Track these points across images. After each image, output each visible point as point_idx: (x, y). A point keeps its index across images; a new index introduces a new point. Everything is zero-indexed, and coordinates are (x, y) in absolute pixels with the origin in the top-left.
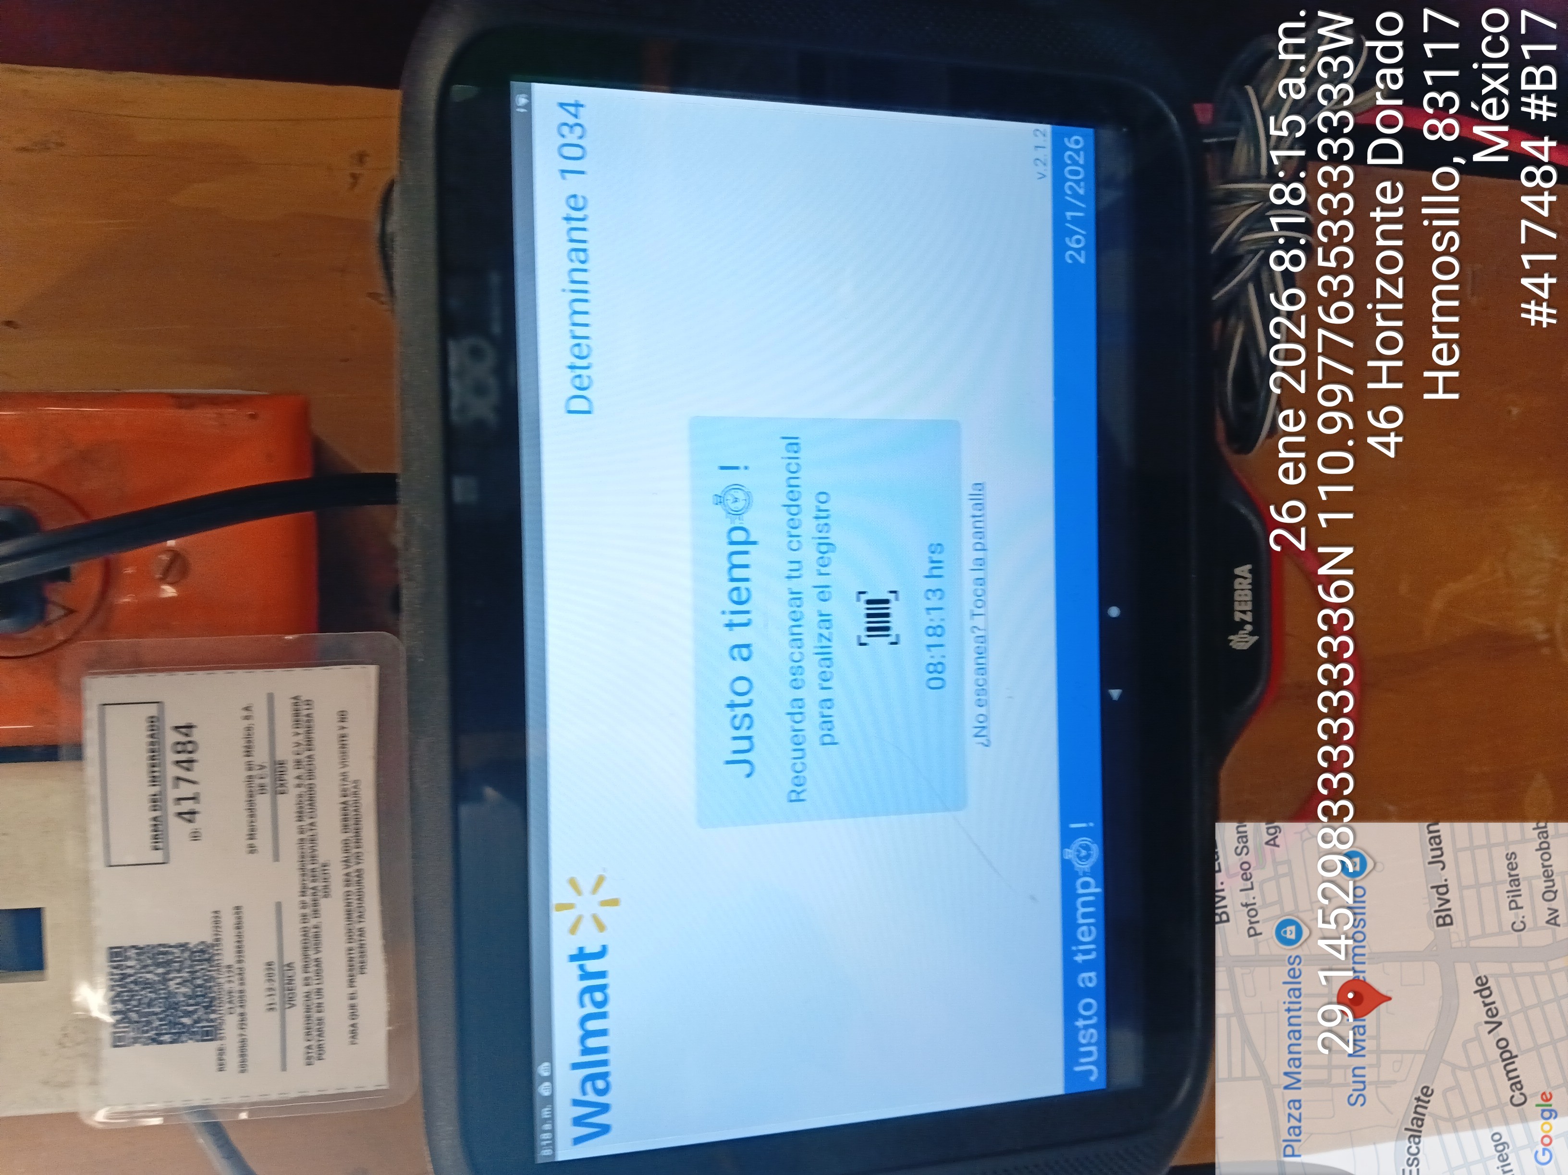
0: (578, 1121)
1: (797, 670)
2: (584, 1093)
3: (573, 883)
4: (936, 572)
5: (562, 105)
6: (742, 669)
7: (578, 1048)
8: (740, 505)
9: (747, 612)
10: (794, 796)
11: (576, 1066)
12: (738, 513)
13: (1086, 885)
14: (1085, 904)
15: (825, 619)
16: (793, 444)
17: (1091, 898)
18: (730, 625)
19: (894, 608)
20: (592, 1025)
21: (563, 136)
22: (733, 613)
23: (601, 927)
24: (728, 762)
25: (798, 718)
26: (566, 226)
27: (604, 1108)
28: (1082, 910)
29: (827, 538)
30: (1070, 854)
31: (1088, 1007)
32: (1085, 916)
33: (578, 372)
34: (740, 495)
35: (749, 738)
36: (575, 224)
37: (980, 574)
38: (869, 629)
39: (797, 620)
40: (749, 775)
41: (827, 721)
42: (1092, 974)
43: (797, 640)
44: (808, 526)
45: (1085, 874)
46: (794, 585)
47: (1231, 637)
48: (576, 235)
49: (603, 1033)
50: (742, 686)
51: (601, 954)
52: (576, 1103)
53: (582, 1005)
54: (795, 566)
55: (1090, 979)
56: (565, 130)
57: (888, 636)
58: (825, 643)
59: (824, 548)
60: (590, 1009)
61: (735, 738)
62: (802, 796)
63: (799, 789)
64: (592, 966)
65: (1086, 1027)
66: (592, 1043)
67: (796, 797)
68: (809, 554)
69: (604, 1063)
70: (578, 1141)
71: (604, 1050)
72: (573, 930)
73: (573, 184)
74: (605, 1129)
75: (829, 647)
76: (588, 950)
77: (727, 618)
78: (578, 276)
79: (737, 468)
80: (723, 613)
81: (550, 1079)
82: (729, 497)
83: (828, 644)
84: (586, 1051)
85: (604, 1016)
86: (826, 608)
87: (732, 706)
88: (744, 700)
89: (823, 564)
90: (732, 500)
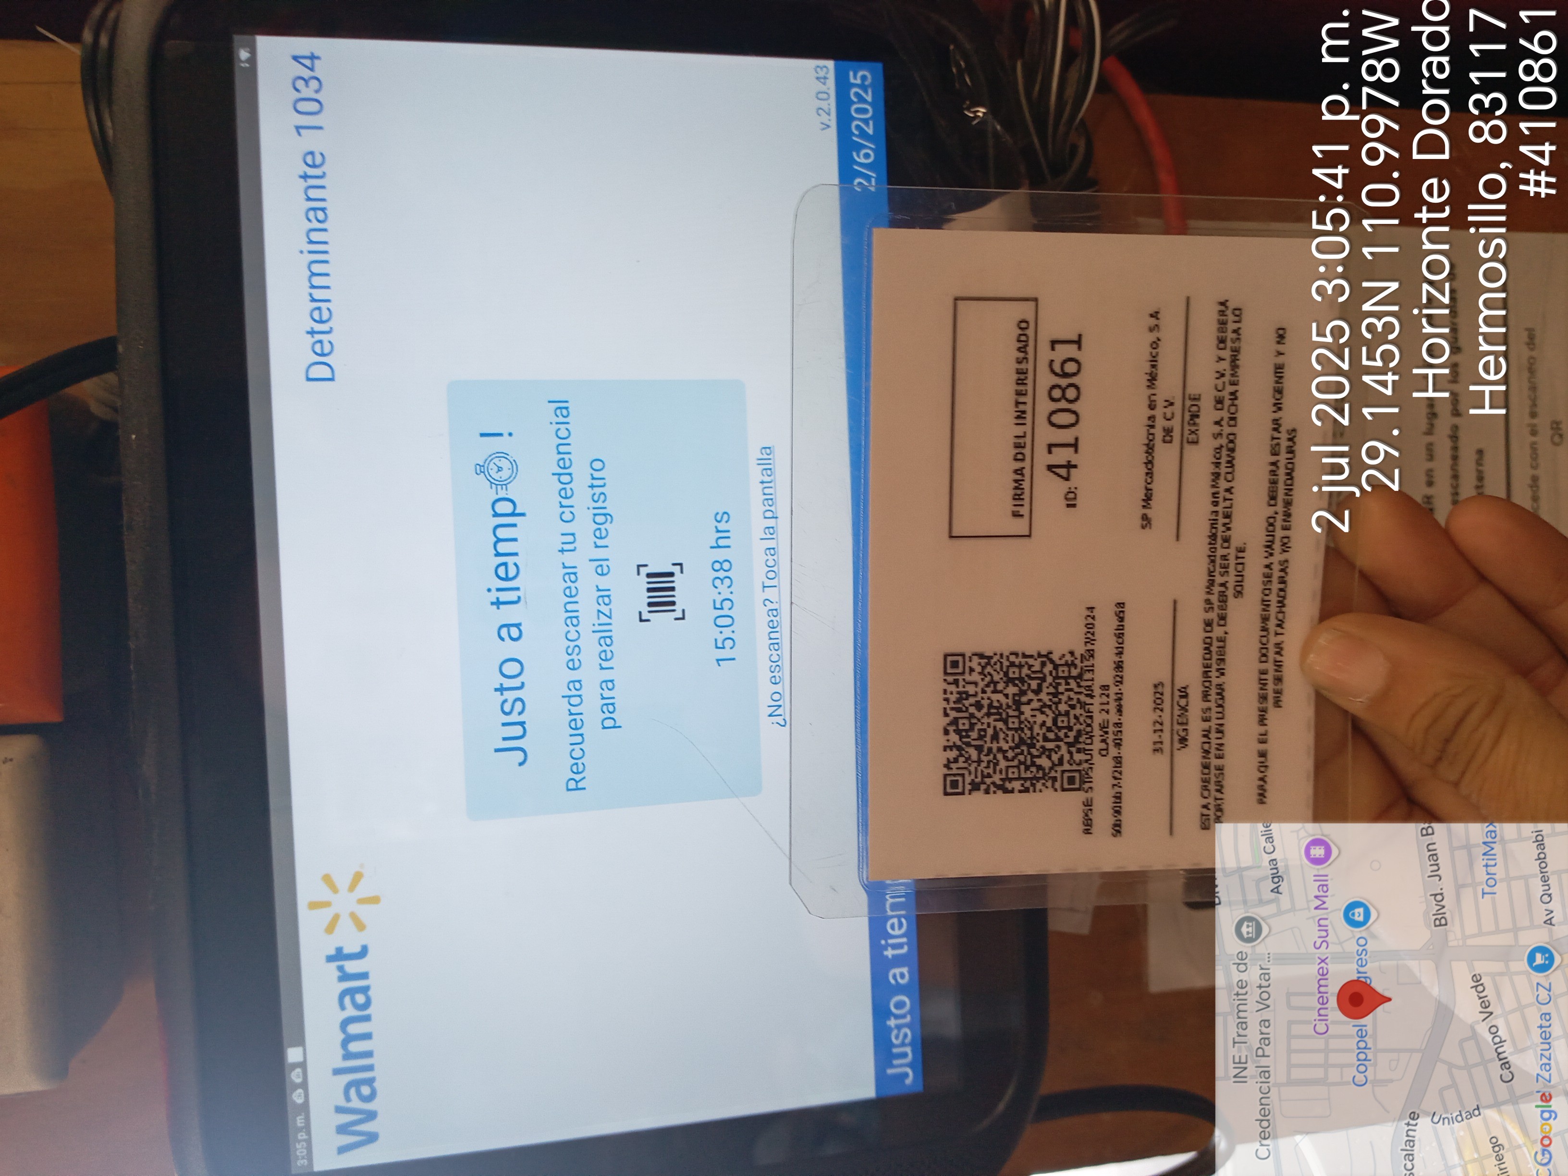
0: (342, 1129)
1: (573, 649)
2: (348, 1099)
3: (328, 879)
4: (722, 542)
5: (296, 58)
6: (510, 649)
7: (340, 1052)
8: (505, 474)
9: (516, 589)
10: (572, 785)
11: (337, 1072)
12: (504, 484)
14: (894, 895)
15: (604, 596)
16: (562, 408)
18: (498, 603)
19: (678, 581)
20: (353, 1029)
21: (297, 90)
22: (498, 590)
23: (360, 926)
24: (497, 750)
25: (575, 701)
26: (303, 184)
27: (371, 1116)
28: (891, 902)
31: (900, 1005)
32: (895, 907)
33: (318, 337)
34: (504, 464)
35: (522, 724)
36: (311, 182)
37: (771, 544)
38: (650, 604)
39: (571, 595)
40: (521, 764)
41: (609, 706)
42: (905, 970)
43: (573, 619)
44: (582, 498)
46: (569, 559)
48: (314, 193)
49: (367, 1036)
50: (511, 668)
51: (363, 953)
52: (339, 1110)
53: (342, 1007)
54: (570, 539)
55: (903, 975)
56: (300, 84)
57: (674, 611)
58: (604, 620)
59: (600, 519)
60: (351, 1012)
61: (505, 724)
62: (580, 785)
63: (578, 777)
64: (352, 967)
65: (900, 1027)
66: (354, 1047)
67: (575, 785)
68: (583, 527)
69: (370, 1068)
70: (342, 1150)
71: (369, 1054)
72: (330, 929)
73: (311, 140)
74: (372, 1138)
75: (610, 624)
76: (346, 951)
77: (494, 596)
78: (315, 236)
79: (501, 435)
80: (489, 590)
81: (304, 1085)
82: (492, 465)
83: (607, 620)
84: (348, 1056)
85: (367, 1018)
86: (603, 582)
87: (501, 689)
88: (516, 683)
89: (600, 535)
90: (496, 469)
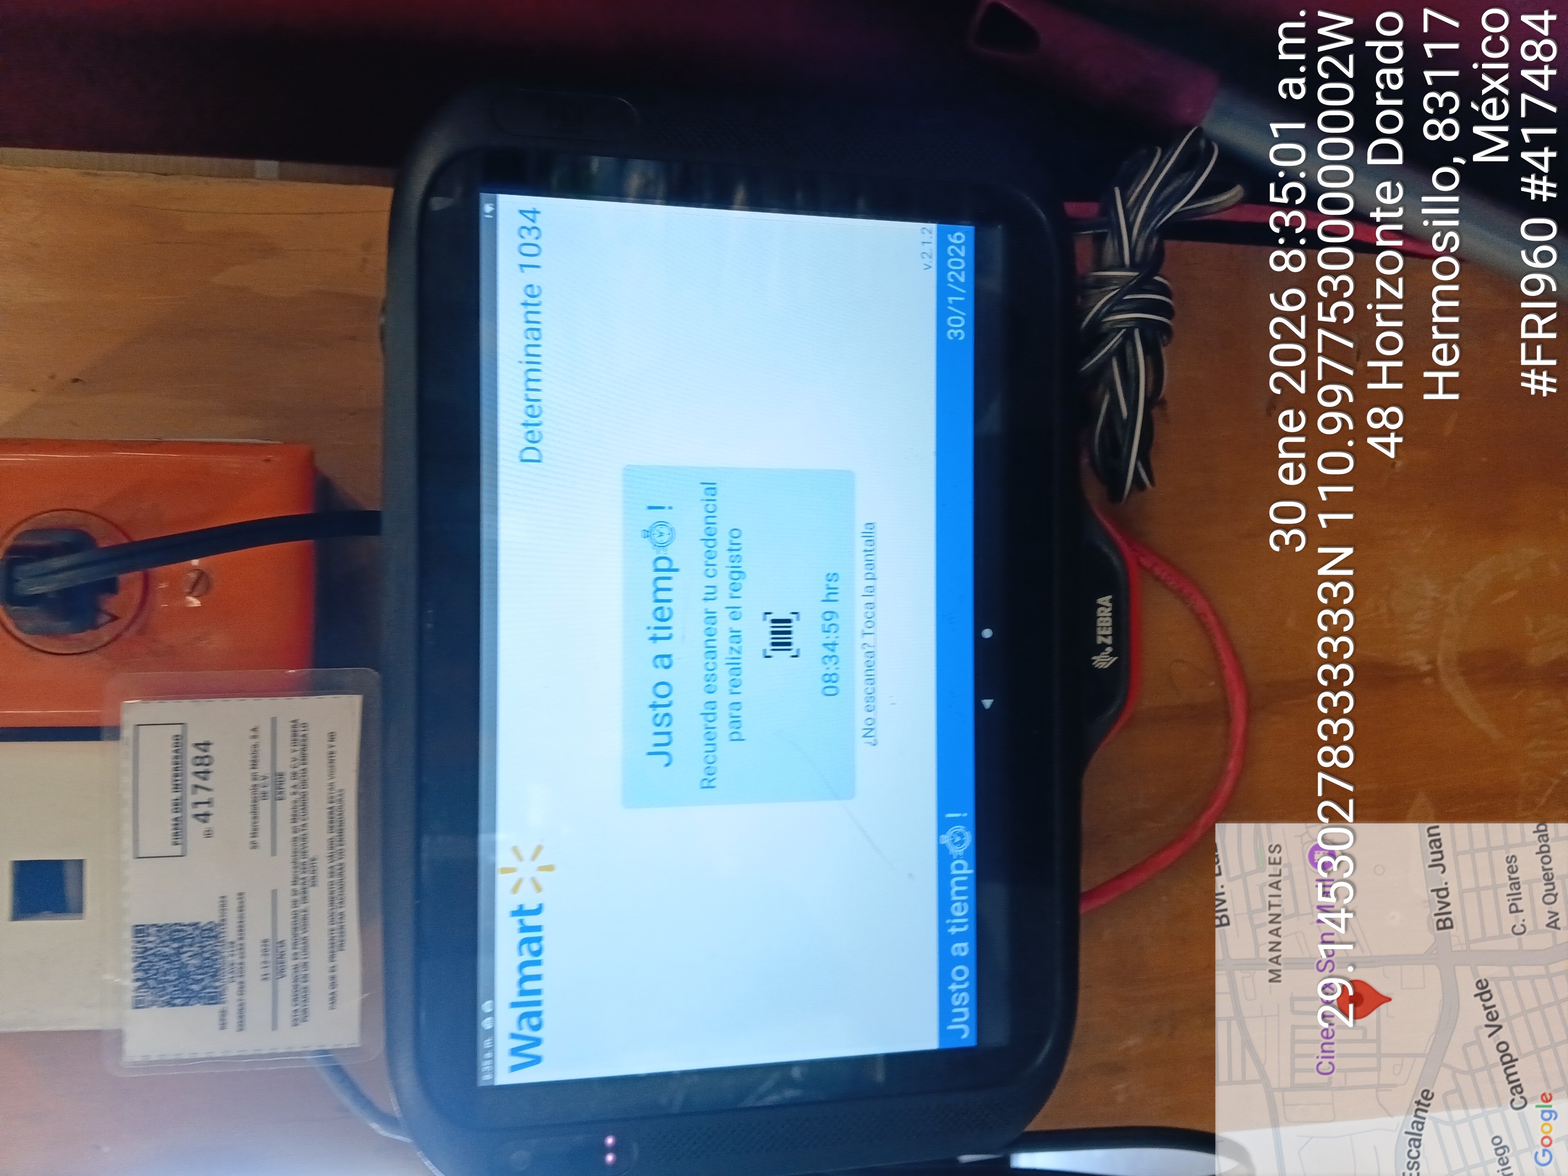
0: (515, 1052)
1: (711, 677)
2: (520, 1028)
3: (515, 850)
4: (831, 597)
5: (522, 212)
6: (662, 675)
7: (517, 990)
8: (665, 538)
9: (669, 628)
10: (705, 784)
11: (514, 1005)
12: (663, 546)
13: (960, 867)
14: (958, 884)
15: (736, 635)
16: (711, 488)
17: (964, 878)
18: (654, 639)
19: (795, 626)
20: (529, 971)
21: (522, 238)
22: (657, 628)
23: (538, 889)
24: (650, 754)
25: (710, 717)
26: (522, 312)
27: (537, 1042)
28: (956, 889)
29: (739, 567)
30: (946, 839)
31: (960, 973)
32: (958, 893)
33: (530, 428)
34: (664, 530)
35: (668, 733)
36: (530, 308)
37: (870, 600)
38: (774, 644)
39: (711, 635)
40: (667, 765)
41: (736, 721)
42: (965, 945)
43: (711, 652)
44: (723, 559)
45: (958, 858)
46: (711, 606)
47: (1094, 658)
48: (531, 317)
49: (538, 977)
50: (662, 690)
51: (538, 911)
52: (514, 1036)
53: (521, 953)
54: (711, 590)
55: (963, 949)
56: (524, 232)
57: (789, 650)
58: (735, 655)
59: (736, 576)
60: (527, 957)
61: (656, 734)
62: (712, 784)
63: (711, 778)
64: (530, 921)
65: (960, 991)
66: (529, 985)
67: (708, 784)
68: (723, 581)
69: (538, 1003)
70: (514, 1068)
71: (538, 992)
72: (515, 889)
73: (530, 275)
74: (537, 1060)
75: (739, 658)
76: (527, 908)
77: (651, 633)
78: (531, 350)
79: (662, 508)
80: (649, 628)
81: (492, 1014)
82: (655, 532)
83: (738, 655)
84: (523, 993)
85: (538, 963)
86: (736, 626)
87: (654, 706)
88: (665, 701)
89: (735, 588)
90: (658, 534)
